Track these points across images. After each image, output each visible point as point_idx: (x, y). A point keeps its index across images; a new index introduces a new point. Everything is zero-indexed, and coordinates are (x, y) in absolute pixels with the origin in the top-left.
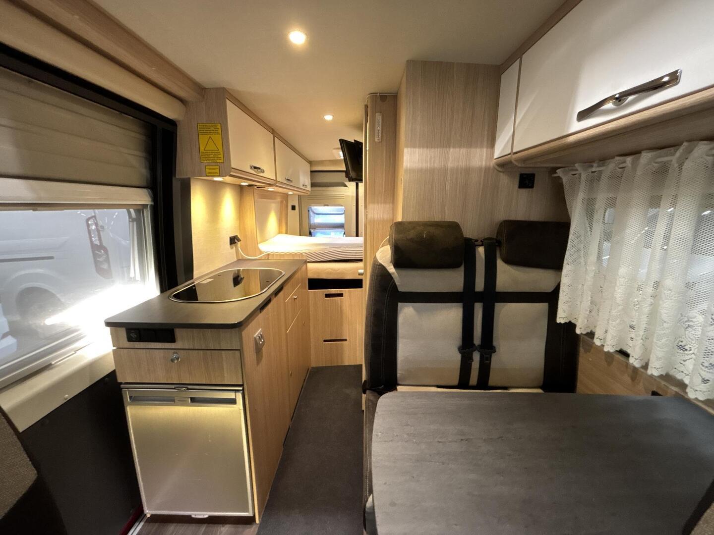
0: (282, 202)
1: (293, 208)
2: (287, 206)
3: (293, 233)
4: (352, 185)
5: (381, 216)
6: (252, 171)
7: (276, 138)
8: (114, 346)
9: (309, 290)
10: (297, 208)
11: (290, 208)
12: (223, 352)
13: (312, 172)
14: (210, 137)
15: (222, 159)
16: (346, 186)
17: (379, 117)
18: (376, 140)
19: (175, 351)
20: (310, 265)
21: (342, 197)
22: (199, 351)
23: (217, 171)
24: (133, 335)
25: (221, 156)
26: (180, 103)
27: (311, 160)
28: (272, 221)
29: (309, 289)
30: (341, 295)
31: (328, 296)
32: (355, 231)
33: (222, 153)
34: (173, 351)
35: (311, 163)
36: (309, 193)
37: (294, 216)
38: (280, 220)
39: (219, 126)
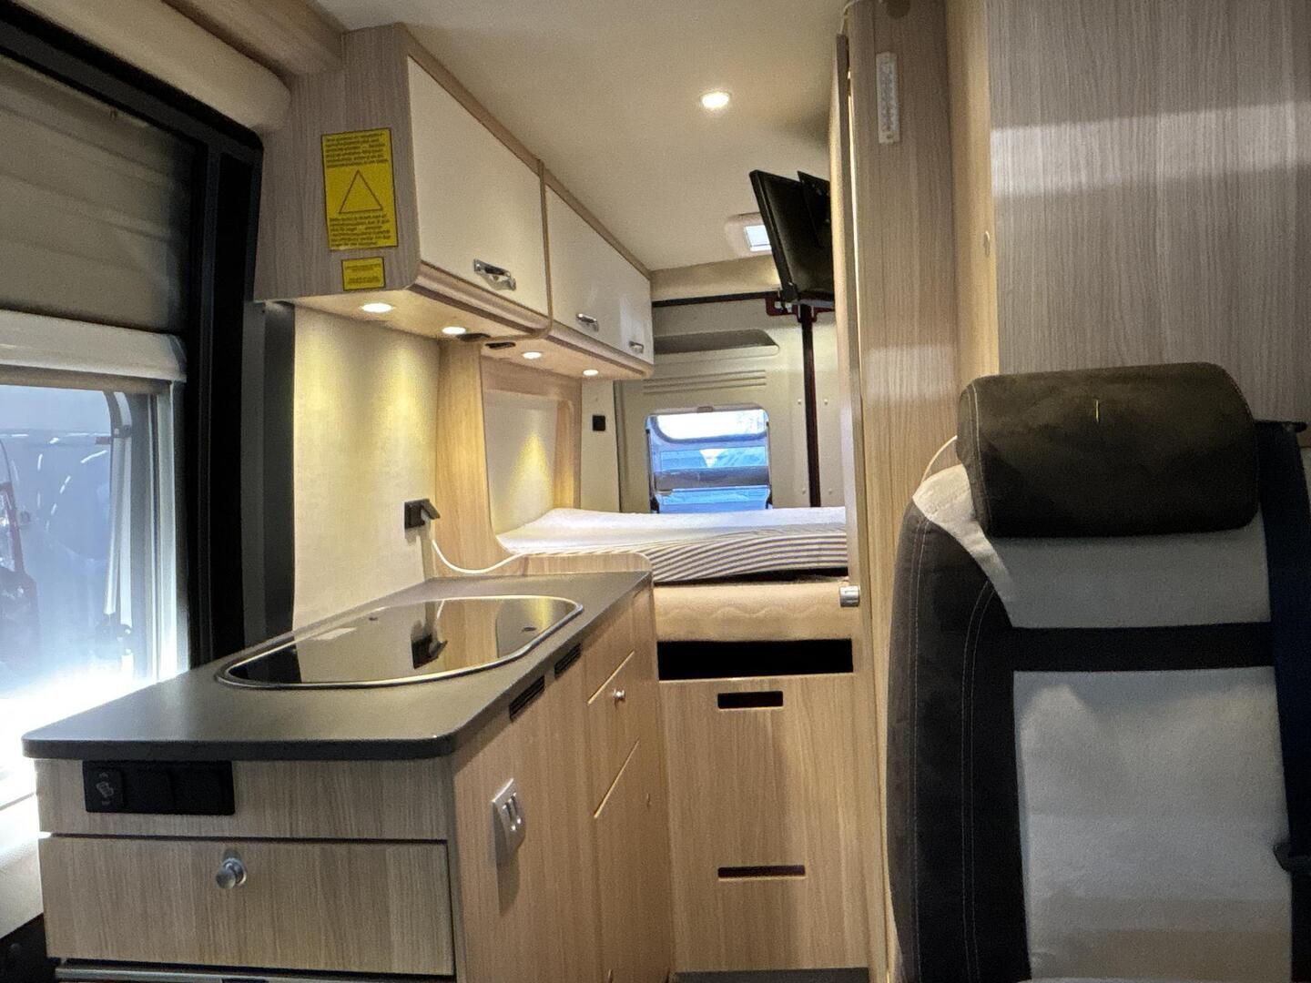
0: (562, 406)
1: (599, 424)
2: (578, 421)
3: (599, 505)
4: (789, 339)
5: (915, 389)
6: (478, 280)
7: (550, 194)
8: (43, 829)
9: (661, 682)
10: (610, 424)
11: (588, 423)
12: (390, 849)
13: (655, 305)
14: (358, 172)
15: (393, 234)
16: (770, 342)
17: (886, 66)
18: (882, 139)
19: (231, 845)
20: (661, 594)
21: (759, 379)
22: (309, 847)
23: (378, 272)
24: (105, 789)
25: (390, 226)
26: (274, 80)
27: (653, 267)
28: (534, 462)
29: (662, 677)
30: (774, 699)
31: (727, 701)
32: (806, 488)
33: (391, 216)
34: (223, 846)
35: (653, 276)
36: (649, 373)
37: (600, 449)
38: (556, 462)
39: (384, 138)
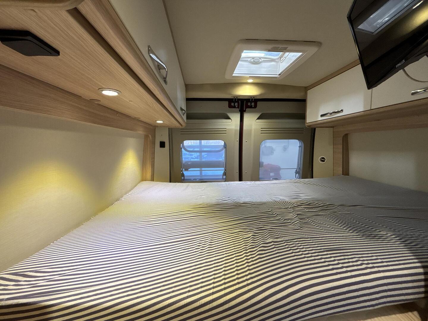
0: (146, 137)
1: (162, 145)
2: (154, 143)
3: (162, 180)
4: (235, 118)
10: (167, 145)
11: (158, 144)
13: (187, 99)
16: (230, 119)
21: (224, 131)
32: (238, 171)
35: (187, 86)
36: (184, 126)
37: (163, 155)
38: (143, 161)
